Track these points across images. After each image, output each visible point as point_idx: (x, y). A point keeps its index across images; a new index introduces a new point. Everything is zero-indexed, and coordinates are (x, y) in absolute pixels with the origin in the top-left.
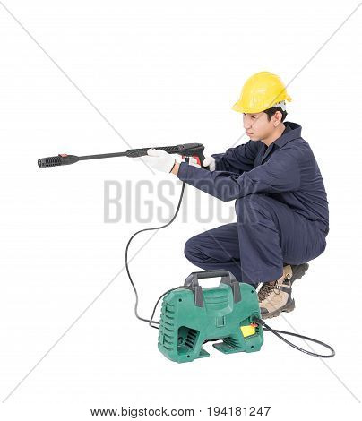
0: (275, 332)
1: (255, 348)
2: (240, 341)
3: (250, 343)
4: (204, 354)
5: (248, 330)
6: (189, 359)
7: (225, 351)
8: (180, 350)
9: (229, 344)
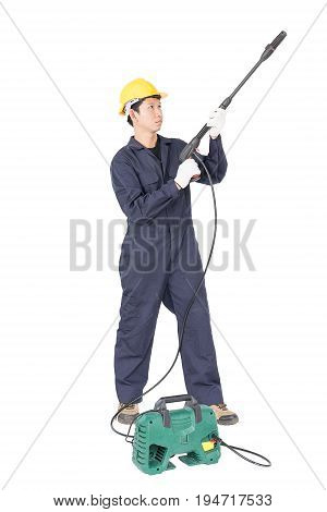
0: (231, 448)
1: (214, 460)
2: (201, 455)
3: (209, 456)
4: (171, 466)
5: (208, 446)
6: (159, 471)
7: (189, 464)
8: (151, 464)
9: (192, 458)
